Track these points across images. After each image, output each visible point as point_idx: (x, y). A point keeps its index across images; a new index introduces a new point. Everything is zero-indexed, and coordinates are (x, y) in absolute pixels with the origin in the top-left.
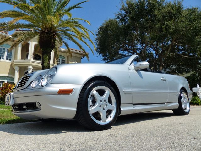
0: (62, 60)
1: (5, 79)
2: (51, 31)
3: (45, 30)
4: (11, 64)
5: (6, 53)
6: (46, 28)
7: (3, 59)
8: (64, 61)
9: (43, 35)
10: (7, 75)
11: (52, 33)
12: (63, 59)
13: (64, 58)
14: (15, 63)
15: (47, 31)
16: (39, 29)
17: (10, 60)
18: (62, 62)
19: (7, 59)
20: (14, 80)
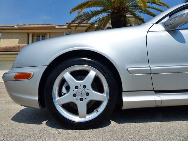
2: (120, 10)
3: (114, 10)
6: (114, 9)
9: (113, 16)
11: (121, 11)
15: (116, 11)
16: (110, 11)
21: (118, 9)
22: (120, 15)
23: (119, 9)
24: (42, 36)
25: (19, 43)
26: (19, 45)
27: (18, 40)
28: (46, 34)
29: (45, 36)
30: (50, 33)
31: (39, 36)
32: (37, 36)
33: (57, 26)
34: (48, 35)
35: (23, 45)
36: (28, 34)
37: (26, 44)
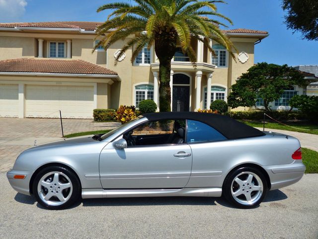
0: (221, 52)
1: (145, 89)
2: (167, 31)
4: (151, 69)
5: (143, 54)
7: (141, 62)
8: (225, 52)
10: (148, 83)
12: (223, 50)
13: (226, 48)
14: (153, 68)
17: (149, 62)
18: (221, 55)
19: (145, 62)
20: (153, 89)
21: (163, 29)
22: (166, 38)
23: (165, 30)
24: (59, 43)
25: (23, 55)
26: (23, 57)
27: (21, 49)
28: (65, 40)
29: (63, 43)
30: (71, 40)
31: (55, 43)
32: (51, 43)
33: (82, 30)
34: (69, 42)
35: (29, 57)
36: (37, 40)
37: (33, 57)
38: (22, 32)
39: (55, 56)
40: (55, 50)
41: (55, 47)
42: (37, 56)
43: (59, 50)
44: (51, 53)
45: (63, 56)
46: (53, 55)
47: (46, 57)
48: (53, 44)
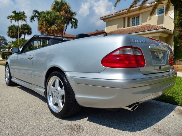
24: (137, 17)
25: (118, 28)
26: (118, 29)
27: (117, 25)
28: (139, 14)
29: (139, 17)
30: (142, 13)
31: (134, 18)
32: (132, 18)
33: (147, 5)
34: (141, 15)
35: (120, 29)
36: (124, 18)
37: (122, 28)
38: (117, 15)
39: (134, 25)
40: (134, 22)
41: (134, 20)
42: (124, 27)
43: (137, 21)
44: (132, 24)
45: (139, 24)
46: (133, 25)
47: (130, 27)
48: (133, 18)
